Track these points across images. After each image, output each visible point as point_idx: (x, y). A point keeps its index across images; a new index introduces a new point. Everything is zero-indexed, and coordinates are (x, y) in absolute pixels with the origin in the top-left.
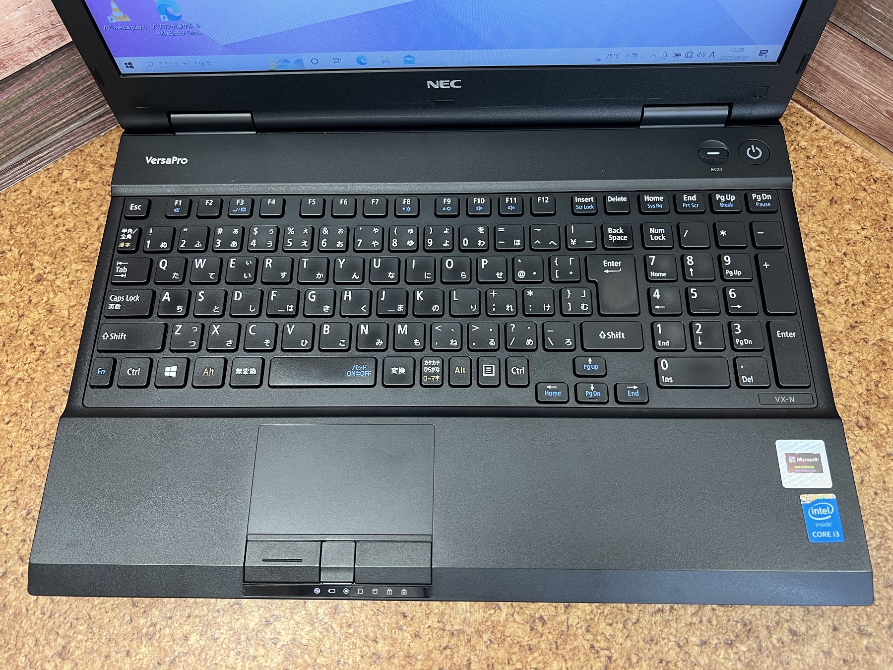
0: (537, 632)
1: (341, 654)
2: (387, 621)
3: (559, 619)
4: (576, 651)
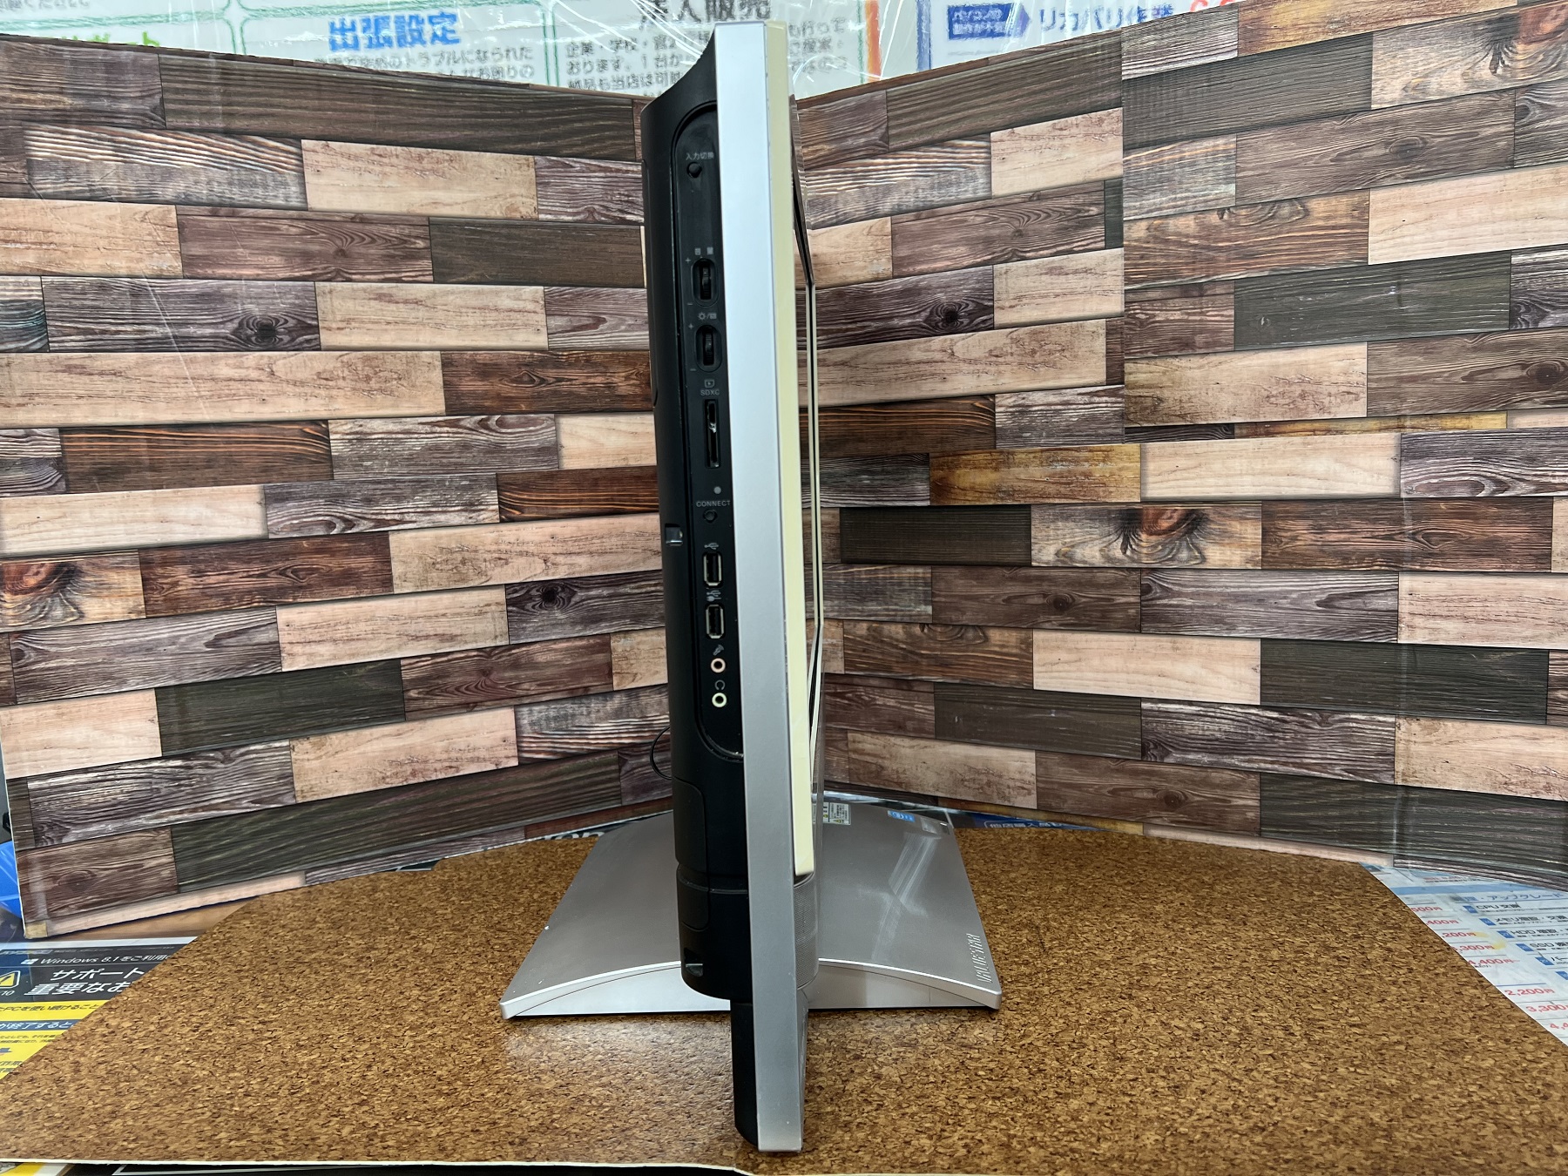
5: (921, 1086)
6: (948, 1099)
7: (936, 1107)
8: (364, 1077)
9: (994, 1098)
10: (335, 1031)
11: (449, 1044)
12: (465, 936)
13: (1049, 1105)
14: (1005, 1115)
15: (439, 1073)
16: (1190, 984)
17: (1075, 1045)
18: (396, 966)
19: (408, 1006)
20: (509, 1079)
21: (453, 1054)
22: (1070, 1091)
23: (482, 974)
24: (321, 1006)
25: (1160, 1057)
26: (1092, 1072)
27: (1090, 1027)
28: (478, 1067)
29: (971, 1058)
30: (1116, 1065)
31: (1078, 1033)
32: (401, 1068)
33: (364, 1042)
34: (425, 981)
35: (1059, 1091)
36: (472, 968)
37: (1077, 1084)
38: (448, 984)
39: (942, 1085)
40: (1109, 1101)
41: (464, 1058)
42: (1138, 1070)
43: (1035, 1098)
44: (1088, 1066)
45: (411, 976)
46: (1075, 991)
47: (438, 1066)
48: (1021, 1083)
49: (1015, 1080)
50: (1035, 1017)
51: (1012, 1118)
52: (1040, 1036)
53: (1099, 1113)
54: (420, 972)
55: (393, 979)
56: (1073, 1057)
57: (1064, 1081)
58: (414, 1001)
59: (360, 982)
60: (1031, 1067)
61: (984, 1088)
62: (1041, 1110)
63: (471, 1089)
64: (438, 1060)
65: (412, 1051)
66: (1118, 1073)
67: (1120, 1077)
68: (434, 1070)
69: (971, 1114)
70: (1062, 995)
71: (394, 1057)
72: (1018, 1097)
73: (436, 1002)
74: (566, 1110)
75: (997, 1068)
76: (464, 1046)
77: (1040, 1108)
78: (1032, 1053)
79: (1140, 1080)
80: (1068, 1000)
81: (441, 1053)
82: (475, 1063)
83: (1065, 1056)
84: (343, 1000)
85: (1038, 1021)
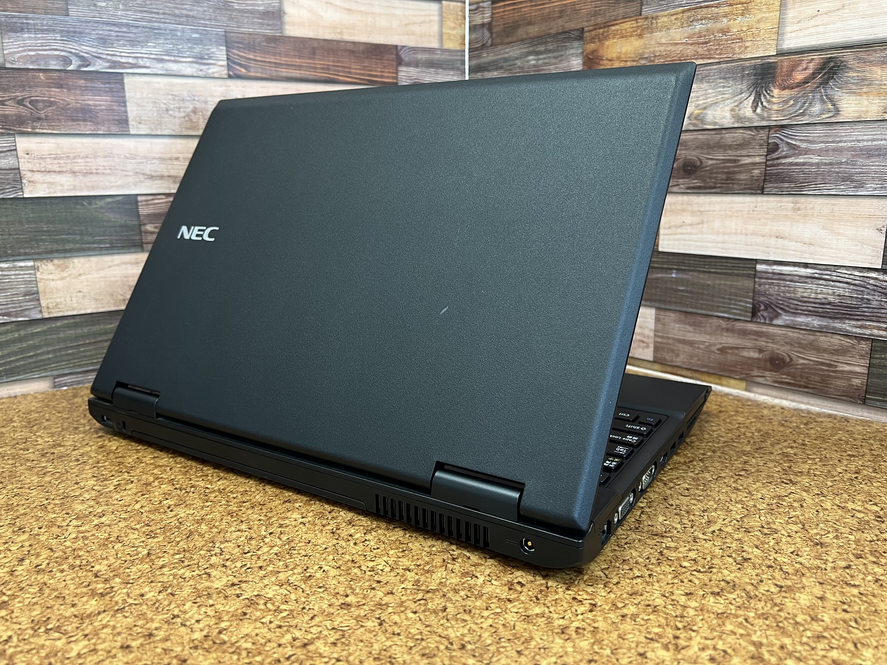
0: (516, 590)
1: (307, 603)
2: (360, 584)
3: (538, 583)
4: (558, 601)
5: (628, 581)
6: (664, 596)
7: (655, 607)
8: (12, 572)
9: (712, 593)
11: (116, 535)
13: (778, 601)
14: (737, 616)
15: (97, 567)
17: (766, 531)
18: (78, 460)
19: (80, 495)
20: (175, 576)
21: (118, 546)
22: (789, 583)
26: (799, 559)
27: (771, 511)
28: (142, 560)
29: (668, 548)
30: (820, 551)
31: (761, 518)
32: (56, 562)
33: (24, 532)
34: (103, 473)
35: (778, 583)
36: (152, 461)
37: (793, 574)
38: (126, 476)
39: (651, 580)
40: (837, 594)
41: (128, 550)
42: (845, 556)
43: (757, 593)
44: (792, 553)
45: (90, 469)
46: (737, 477)
47: (97, 560)
48: (733, 575)
49: (726, 572)
50: (712, 503)
51: (746, 620)
52: (726, 522)
53: (836, 610)
54: (100, 465)
55: (72, 471)
56: (771, 544)
57: (777, 571)
58: (87, 491)
59: (37, 474)
60: (734, 555)
61: (697, 582)
62: (772, 608)
63: (130, 588)
64: (100, 553)
65: (73, 543)
66: (827, 560)
67: (832, 565)
68: (93, 565)
69: (698, 615)
70: (726, 481)
71: (51, 549)
72: (738, 592)
73: (110, 492)
74: (237, 615)
75: (700, 558)
76: (131, 536)
77: (769, 605)
78: (728, 541)
79: (854, 567)
80: (734, 485)
81: (104, 545)
82: (140, 555)
83: (763, 543)
84: (15, 490)
85: (715, 506)
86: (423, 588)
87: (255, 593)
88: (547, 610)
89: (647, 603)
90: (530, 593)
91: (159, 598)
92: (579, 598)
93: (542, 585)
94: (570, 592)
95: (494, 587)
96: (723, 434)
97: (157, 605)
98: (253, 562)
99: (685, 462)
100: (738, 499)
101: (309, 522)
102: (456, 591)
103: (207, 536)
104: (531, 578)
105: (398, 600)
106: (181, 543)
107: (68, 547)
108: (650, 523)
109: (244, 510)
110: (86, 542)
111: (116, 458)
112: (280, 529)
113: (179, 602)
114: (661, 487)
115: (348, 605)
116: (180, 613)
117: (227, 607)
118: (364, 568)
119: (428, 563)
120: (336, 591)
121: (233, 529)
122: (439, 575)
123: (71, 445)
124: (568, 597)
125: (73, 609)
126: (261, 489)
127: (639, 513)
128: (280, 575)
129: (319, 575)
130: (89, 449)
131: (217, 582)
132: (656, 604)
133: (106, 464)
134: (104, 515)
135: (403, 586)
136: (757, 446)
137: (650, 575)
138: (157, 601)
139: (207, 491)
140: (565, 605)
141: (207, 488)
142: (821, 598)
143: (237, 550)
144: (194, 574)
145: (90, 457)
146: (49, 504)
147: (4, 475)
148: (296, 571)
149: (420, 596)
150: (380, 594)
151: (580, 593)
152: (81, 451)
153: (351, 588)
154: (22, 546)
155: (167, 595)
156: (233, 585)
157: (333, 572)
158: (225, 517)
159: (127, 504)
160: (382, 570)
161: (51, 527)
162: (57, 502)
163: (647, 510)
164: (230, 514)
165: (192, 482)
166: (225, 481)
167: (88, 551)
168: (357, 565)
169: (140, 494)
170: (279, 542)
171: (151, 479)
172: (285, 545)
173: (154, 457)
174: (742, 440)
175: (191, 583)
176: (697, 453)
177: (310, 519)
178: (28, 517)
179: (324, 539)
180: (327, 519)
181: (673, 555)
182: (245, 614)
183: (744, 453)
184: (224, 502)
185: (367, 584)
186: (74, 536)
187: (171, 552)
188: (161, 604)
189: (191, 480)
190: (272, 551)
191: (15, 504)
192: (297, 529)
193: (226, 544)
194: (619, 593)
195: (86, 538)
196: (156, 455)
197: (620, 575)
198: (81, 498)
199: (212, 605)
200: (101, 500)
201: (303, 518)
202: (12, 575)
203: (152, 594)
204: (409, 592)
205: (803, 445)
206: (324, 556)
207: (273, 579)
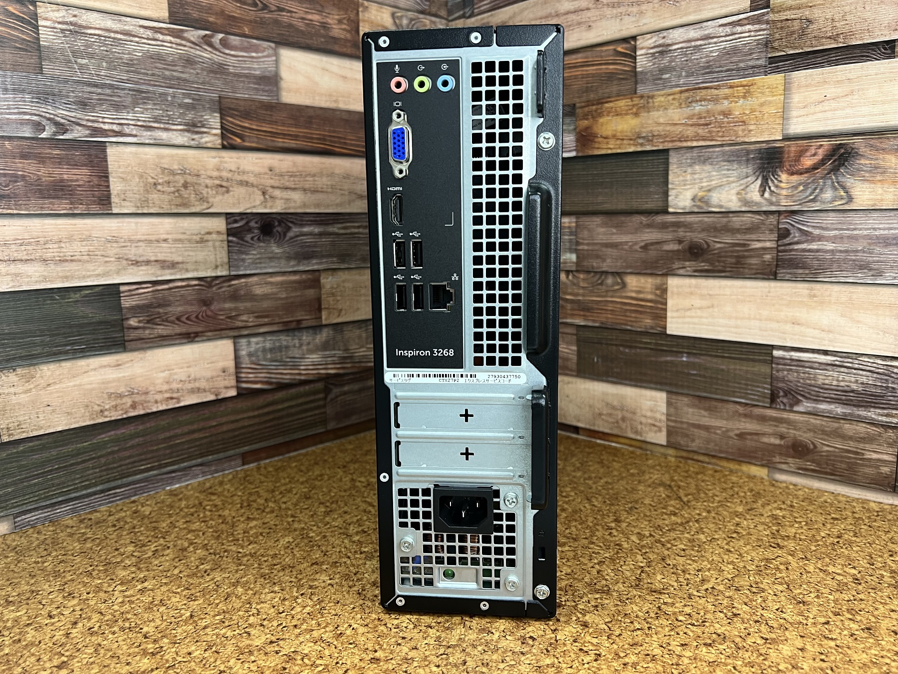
5: (629, 633)
6: (662, 646)
7: (654, 656)
8: (67, 635)
9: (705, 644)
10: (46, 587)
11: (159, 599)
12: (180, 500)
13: (763, 651)
14: (726, 665)
15: (145, 629)
16: (823, 534)
17: (754, 590)
18: (114, 526)
19: (122, 561)
20: (217, 635)
21: (162, 609)
22: (773, 636)
23: (194, 531)
24: (35, 562)
25: (837, 600)
26: (784, 615)
27: (759, 572)
28: (186, 622)
29: (665, 603)
30: (802, 609)
31: (751, 578)
32: (107, 625)
33: (73, 597)
34: (141, 538)
35: (764, 636)
36: (185, 526)
37: (777, 628)
38: (162, 541)
39: (650, 632)
40: (816, 646)
41: (172, 613)
42: (825, 613)
43: (745, 644)
44: (777, 610)
45: (128, 534)
46: (729, 540)
47: (145, 622)
48: (723, 629)
49: (717, 626)
50: (706, 563)
51: (734, 668)
52: (718, 581)
53: (814, 659)
54: (137, 530)
55: (111, 537)
56: (759, 601)
57: (763, 625)
58: (128, 557)
59: (78, 541)
60: (725, 611)
61: (691, 634)
62: (757, 657)
63: (178, 647)
64: (146, 615)
65: (120, 607)
66: (808, 617)
67: (813, 621)
68: (141, 626)
69: (692, 664)
70: (719, 542)
71: (101, 613)
72: (728, 643)
73: (149, 558)
74: (277, 670)
75: (694, 613)
76: (174, 600)
77: (755, 655)
78: (719, 598)
79: (832, 623)
80: (726, 547)
81: (149, 608)
82: (184, 617)
83: (751, 600)
84: (60, 557)
85: (709, 566)
86: (444, 643)
87: (293, 650)
88: (556, 660)
89: (647, 652)
90: (541, 646)
91: (206, 656)
92: (585, 649)
93: (551, 638)
94: (577, 644)
95: (508, 641)
96: (718, 493)
97: (204, 662)
98: (288, 621)
99: (682, 523)
100: (730, 560)
101: (337, 583)
102: (474, 647)
103: (243, 597)
104: (543, 633)
105: (422, 655)
106: (220, 605)
107: (116, 611)
108: (649, 581)
109: (275, 572)
110: (133, 606)
111: (151, 523)
112: (310, 591)
113: (224, 659)
114: (659, 548)
115: (378, 660)
116: (226, 669)
117: (269, 662)
118: (389, 625)
119: (448, 621)
120: (366, 646)
121: (267, 590)
122: (458, 632)
123: (106, 511)
124: (575, 648)
125: (127, 667)
126: (290, 552)
127: (639, 572)
128: (314, 632)
129: (349, 632)
130: (124, 514)
131: (257, 640)
132: (654, 654)
133: (142, 529)
134: (146, 580)
135: (426, 642)
136: (749, 507)
137: (649, 628)
138: (204, 658)
139: (240, 555)
140: (573, 656)
141: (239, 552)
142: (802, 650)
143: (272, 610)
144: (235, 633)
145: (126, 523)
146: (93, 570)
147: (47, 542)
148: (327, 629)
149: (442, 651)
150: (405, 649)
151: (586, 645)
152: (117, 517)
153: (379, 644)
154: (74, 611)
155: (213, 653)
156: (271, 642)
157: (361, 630)
158: (259, 580)
159: (166, 569)
160: (406, 627)
161: (99, 592)
162: (102, 568)
163: (647, 569)
164: (263, 576)
165: (225, 546)
166: (255, 545)
167: (135, 615)
168: (383, 623)
169: (177, 560)
170: (310, 603)
171: (186, 544)
172: (316, 605)
173: (187, 522)
174: (735, 500)
175: (233, 641)
176: (693, 514)
177: (337, 580)
178: (75, 583)
179: (351, 600)
180: (353, 580)
181: (670, 610)
182: (285, 669)
183: (737, 514)
184: (256, 565)
185: (393, 640)
186: (120, 600)
187: (212, 613)
188: (208, 661)
189: (223, 544)
190: (304, 611)
191: (62, 570)
192: (326, 590)
193: (262, 605)
194: (621, 644)
195: (131, 602)
196: (188, 519)
197: (622, 628)
198: (123, 564)
199: (254, 661)
200: (142, 566)
201: (330, 579)
202: (68, 637)
203: (198, 652)
204: (431, 646)
205: (792, 506)
206: (352, 615)
207: (308, 636)
